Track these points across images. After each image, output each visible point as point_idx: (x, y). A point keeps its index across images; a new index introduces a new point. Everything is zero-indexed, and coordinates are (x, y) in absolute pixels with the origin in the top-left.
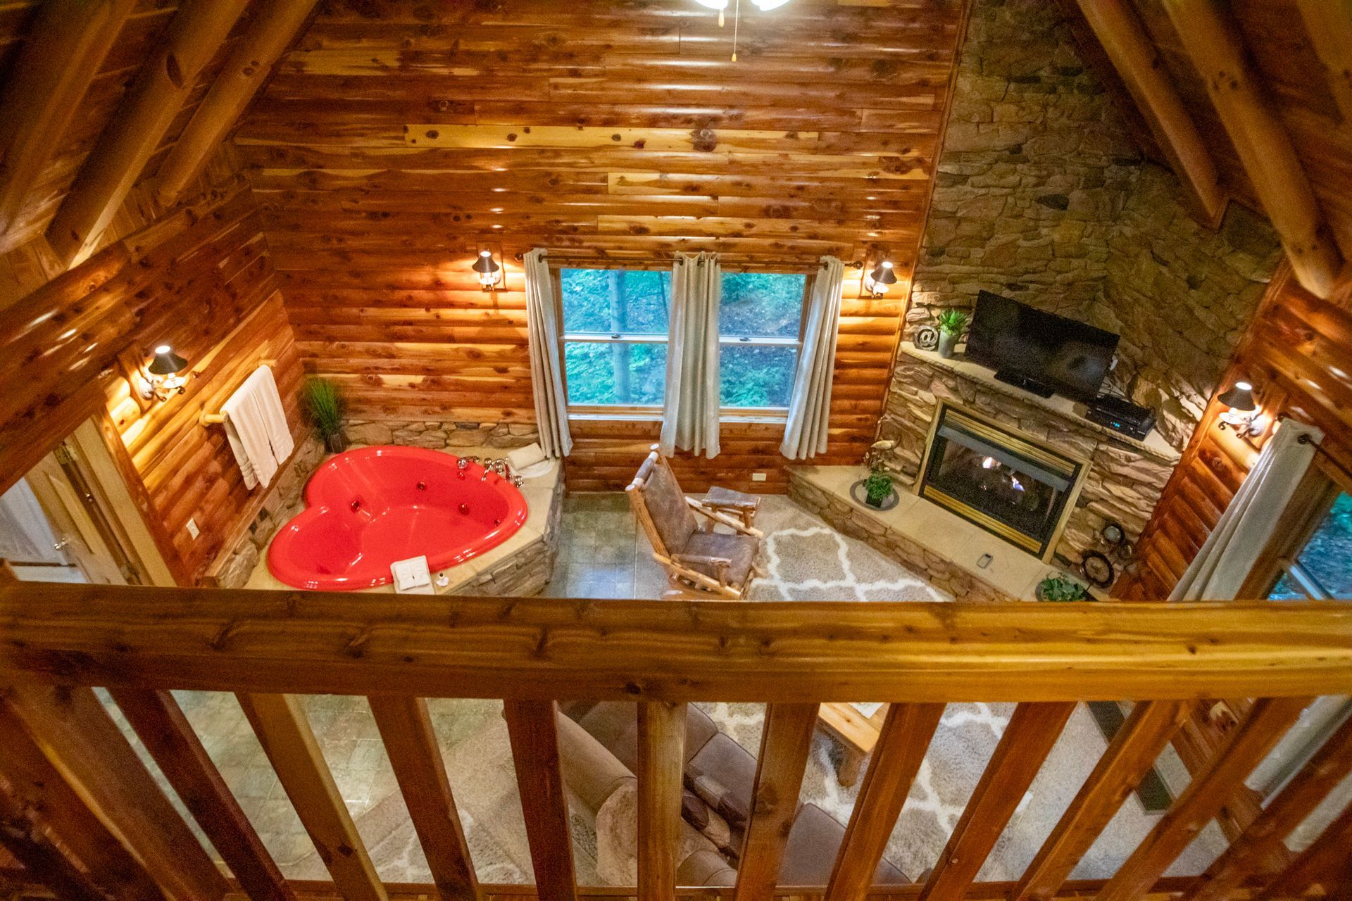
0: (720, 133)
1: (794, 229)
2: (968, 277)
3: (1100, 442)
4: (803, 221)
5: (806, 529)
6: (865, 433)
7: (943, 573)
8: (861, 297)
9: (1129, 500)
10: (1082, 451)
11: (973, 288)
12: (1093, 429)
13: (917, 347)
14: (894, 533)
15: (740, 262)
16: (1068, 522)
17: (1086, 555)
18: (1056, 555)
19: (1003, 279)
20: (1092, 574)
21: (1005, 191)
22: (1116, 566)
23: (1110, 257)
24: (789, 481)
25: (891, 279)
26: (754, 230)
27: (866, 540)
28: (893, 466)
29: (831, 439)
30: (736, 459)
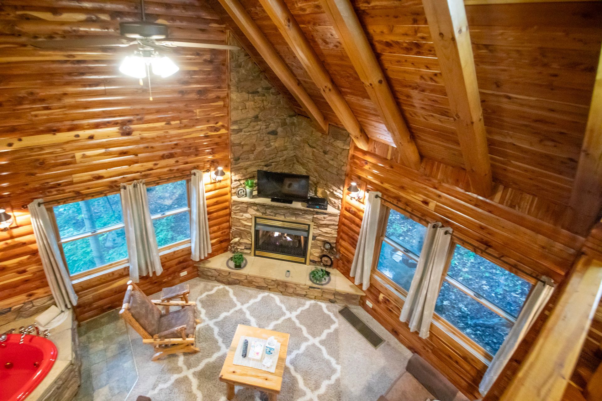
0: (133, 127)
1: (177, 162)
2: (251, 166)
3: (314, 214)
4: (180, 158)
5: (211, 290)
6: (225, 238)
7: (274, 285)
8: (211, 183)
9: (329, 232)
10: (309, 219)
11: (254, 169)
12: (311, 211)
13: (239, 197)
14: (250, 277)
15: (154, 182)
16: (311, 247)
17: (321, 257)
18: (311, 261)
19: (263, 164)
20: (325, 263)
21: (256, 132)
22: (332, 257)
23: (295, 149)
24: (198, 270)
25: (223, 174)
26: (158, 166)
27: (238, 284)
28: (241, 248)
29: (212, 245)
30: (171, 270)
